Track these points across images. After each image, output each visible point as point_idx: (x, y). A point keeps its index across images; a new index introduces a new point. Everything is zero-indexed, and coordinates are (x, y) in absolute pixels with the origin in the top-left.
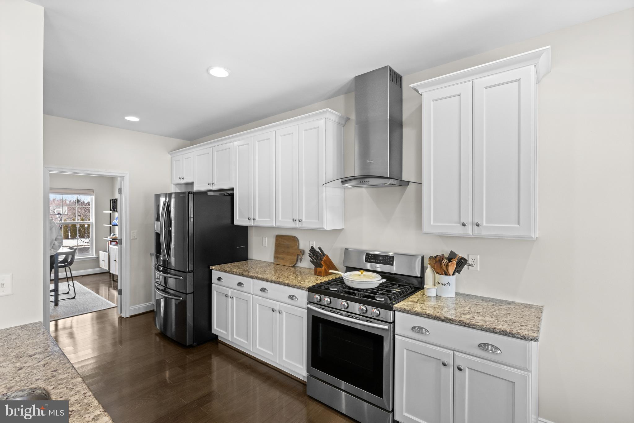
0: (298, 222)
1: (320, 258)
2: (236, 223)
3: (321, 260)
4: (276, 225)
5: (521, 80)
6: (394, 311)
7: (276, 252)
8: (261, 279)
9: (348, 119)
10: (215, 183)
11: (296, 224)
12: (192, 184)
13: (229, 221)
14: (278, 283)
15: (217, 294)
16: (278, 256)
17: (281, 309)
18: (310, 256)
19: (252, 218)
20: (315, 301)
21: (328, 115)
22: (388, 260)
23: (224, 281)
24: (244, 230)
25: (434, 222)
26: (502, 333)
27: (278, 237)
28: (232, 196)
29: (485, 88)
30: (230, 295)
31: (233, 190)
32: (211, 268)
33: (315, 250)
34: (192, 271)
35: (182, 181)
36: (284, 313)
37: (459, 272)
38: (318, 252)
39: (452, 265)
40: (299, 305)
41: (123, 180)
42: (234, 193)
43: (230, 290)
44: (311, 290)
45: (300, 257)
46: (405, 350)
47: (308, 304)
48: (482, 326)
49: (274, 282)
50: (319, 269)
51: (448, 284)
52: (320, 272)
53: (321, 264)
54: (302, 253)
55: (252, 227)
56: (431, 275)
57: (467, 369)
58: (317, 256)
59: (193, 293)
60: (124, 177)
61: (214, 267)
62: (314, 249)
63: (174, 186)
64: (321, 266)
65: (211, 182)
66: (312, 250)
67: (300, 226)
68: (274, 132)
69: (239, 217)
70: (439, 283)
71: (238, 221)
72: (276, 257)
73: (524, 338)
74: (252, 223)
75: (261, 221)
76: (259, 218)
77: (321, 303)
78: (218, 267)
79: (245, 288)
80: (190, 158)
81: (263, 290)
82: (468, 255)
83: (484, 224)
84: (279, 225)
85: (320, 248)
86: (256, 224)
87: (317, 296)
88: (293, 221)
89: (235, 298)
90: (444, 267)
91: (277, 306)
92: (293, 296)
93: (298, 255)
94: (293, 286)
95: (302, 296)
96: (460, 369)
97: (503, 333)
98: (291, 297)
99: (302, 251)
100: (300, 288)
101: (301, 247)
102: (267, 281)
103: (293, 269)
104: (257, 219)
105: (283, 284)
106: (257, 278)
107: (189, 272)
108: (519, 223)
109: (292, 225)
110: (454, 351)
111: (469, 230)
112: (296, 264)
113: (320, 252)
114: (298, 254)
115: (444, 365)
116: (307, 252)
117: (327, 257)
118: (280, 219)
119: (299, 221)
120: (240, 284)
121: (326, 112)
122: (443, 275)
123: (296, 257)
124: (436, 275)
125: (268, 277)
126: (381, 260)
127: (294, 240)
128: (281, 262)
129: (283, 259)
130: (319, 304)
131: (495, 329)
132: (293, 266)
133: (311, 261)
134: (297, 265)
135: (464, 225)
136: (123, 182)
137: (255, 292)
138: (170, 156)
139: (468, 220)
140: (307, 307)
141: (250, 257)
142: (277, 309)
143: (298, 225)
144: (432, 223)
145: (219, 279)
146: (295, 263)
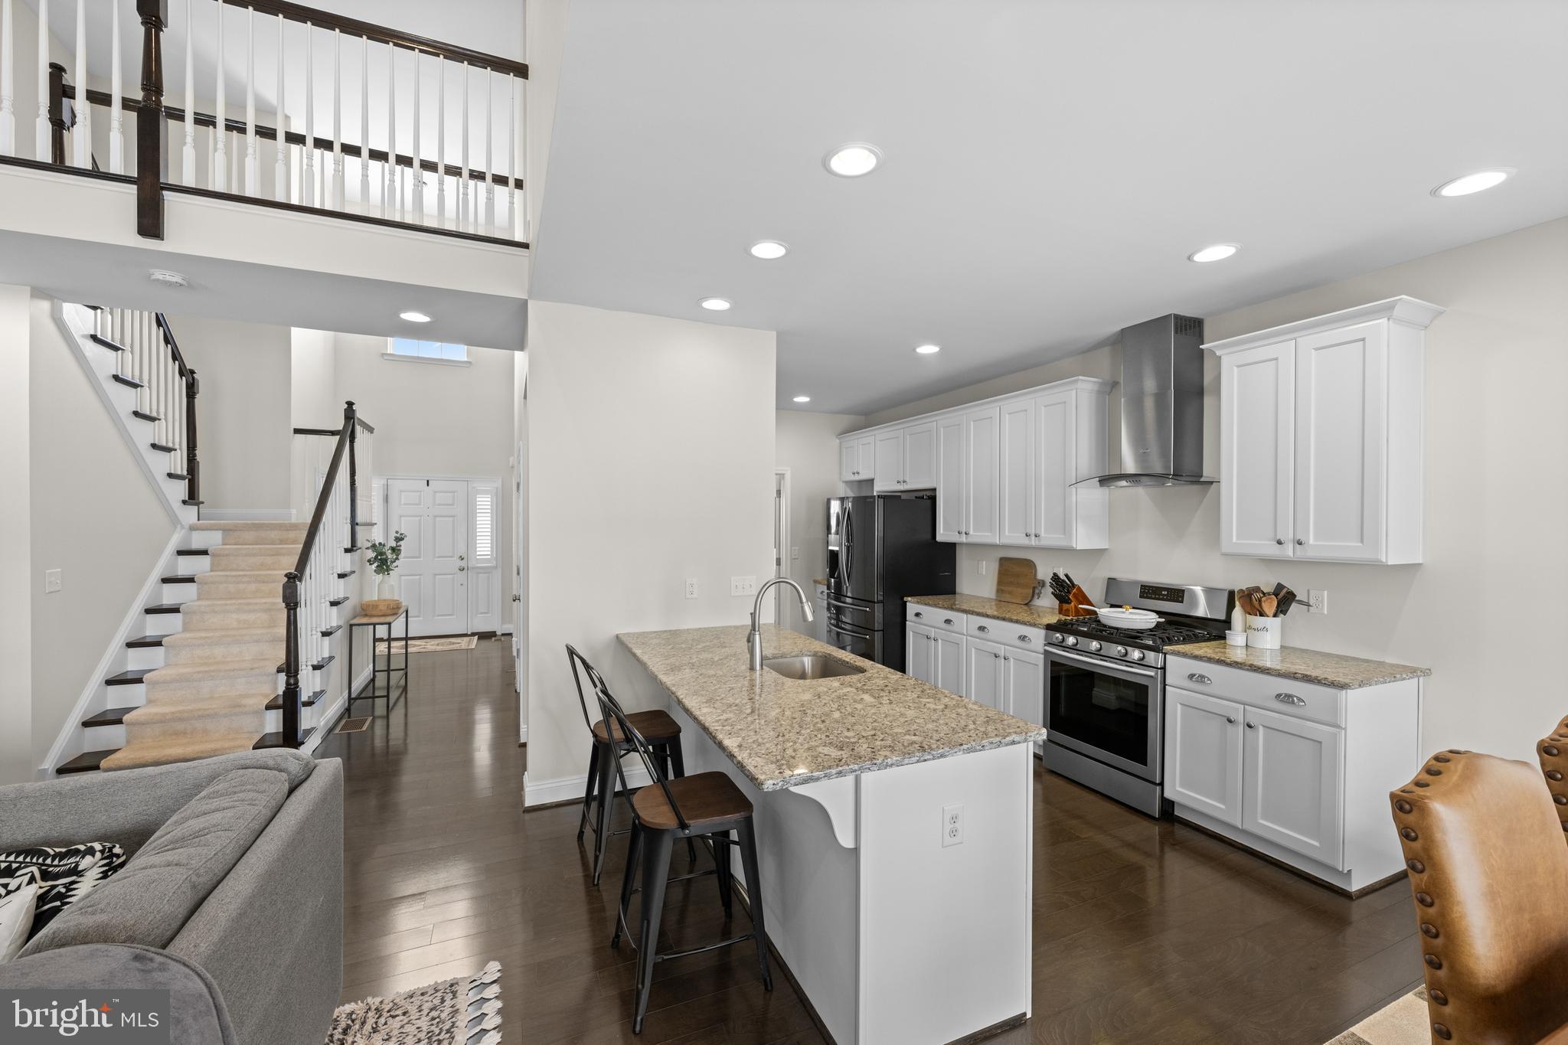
0: (1033, 537)
1: (1068, 590)
2: (939, 538)
3: (1069, 592)
4: (1001, 541)
5: (1366, 340)
6: (1165, 654)
7: (1000, 582)
8: (978, 614)
9: (1115, 384)
10: (908, 481)
11: (1031, 540)
12: (871, 481)
13: (929, 536)
14: (1004, 619)
15: (913, 636)
16: (1003, 588)
17: (1007, 655)
18: (1052, 586)
19: (964, 531)
20: (1056, 642)
21: (1080, 385)
22: (1176, 594)
23: (924, 619)
24: (951, 548)
25: (1238, 538)
26: (1305, 678)
27: (1003, 561)
28: (933, 499)
29: (1313, 350)
30: (933, 636)
31: (934, 490)
32: (905, 599)
33: (1059, 578)
34: (882, 602)
35: (857, 478)
36: (1012, 660)
37: (1284, 612)
38: (1063, 581)
39: (1269, 601)
40: (1033, 649)
41: (783, 478)
42: (936, 496)
43: (933, 629)
44: (1049, 627)
45: (1037, 591)
46: (1179, 706)
47: (1045, 645)
48: (1279, 670)
49: (998, 618)
50: (1065, 606)
51: (1265, 629)
52: (1068, 610)
53: (1069, 598)
54: (1041, 585)
55: (961, 544)
56: (1240, 618)
57: (1261, 729)
58: (1062, 586)
59: (883, 631)
60: (784, 474)
61: (909, 599)
62: (1057, 576)
63: (844, 484)
64: (1068, 602)
65: (901, 480)
66: (1056, 577)
67: (1037, 543)
68: (998, 409)
69: (944, 530)
70: (1250, 628)
71: (943, 535)
72: (999, 591)
73: (1333, 685)
74: (963, 539)
75: (977, 536)
76: (974, 531)
77: (1064, 644)
78: (915, 599)
79: (955, 627)
80: (869, 443)
81: (982, 628)
82: (1308, 591)
83: (1311, 541)
84: (1005, 541)
85: (1067, 576)
86: (971, 540)
87: (1058, 635)
88: (1027, 536)
89: (940, 641)
90: (1256, 603)
91: (1001, 650)
92: (1025, 637)
93: (1034, 588)
94: (1024, 623)
95: (1038, 636)
96: (1249, 726)
97: (1307, 679)
98: (1023, 638)
99: (1041, 582)
100: (1034, 625)
101: (1040, 576)
102: (988, 616)
103: (1026, 608)
104: (971, 532)
105: (1011, 620)
106: (973, 613)
107: (878, 602)
108: (1362, 541)
109: (1024, 541)
110: (1244, 704)
111: (1289, 551)
112: (1030, 601)
113: (1067, 581)
114: (1035, 585)
115: (1230, 721)
116: (1048, 580)
117: (1079, 589)
118: (1007, 533)
119: (1036, 536)
120: (948, 621)
121: (1076, 381)
122: (1256, 615)
123: (1031, 591)
124: (1248, 615)
125: (989, 612)
126: (1164, 595)
127: (1030, 565)
128: (1008, 597)
129: (1010, 593)
130: (1061, 645)
131: (1296, 673)
132: (1026, 604)
133: (1053, 593)
134: (1033, 603)
135: (1279, 543)
136: (782, 482)
137: (970, 632)
138: (838, 441)
139: (1287, 535)
140: (1045, 650)
141: (958, 589)
142: (1002, 654)
143: (1033, 542)
144: (1234, 540)
145: (918, 615)
146: (1030, 599)
